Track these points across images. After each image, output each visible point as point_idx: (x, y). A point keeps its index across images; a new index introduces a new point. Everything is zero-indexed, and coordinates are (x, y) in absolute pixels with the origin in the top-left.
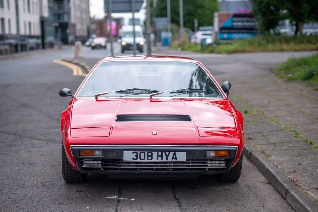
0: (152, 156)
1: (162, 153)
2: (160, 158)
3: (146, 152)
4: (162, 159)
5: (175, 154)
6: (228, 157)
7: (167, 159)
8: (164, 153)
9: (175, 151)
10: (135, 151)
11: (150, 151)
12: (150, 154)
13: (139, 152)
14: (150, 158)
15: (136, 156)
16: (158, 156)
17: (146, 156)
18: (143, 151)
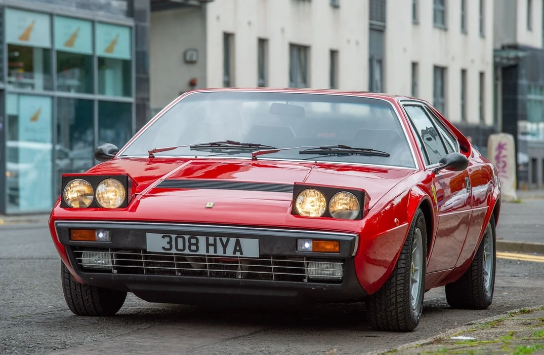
0: (197, 244)
1: (215, 240)
2: (211, 249)
3: (187, 237)
4: (215, 252)
5: (238, 243)
6: (338, 254)
7: (225, 252)
8: (218, 238)
9: (238, 236)
10: (166, 233)
11: (194, 235)
12: (193, 241)
13: (174, 236)
14: (194, 248)
15: (168, 243)
16: (208, 245)
17: (187, 244)
18: (180, 234)
